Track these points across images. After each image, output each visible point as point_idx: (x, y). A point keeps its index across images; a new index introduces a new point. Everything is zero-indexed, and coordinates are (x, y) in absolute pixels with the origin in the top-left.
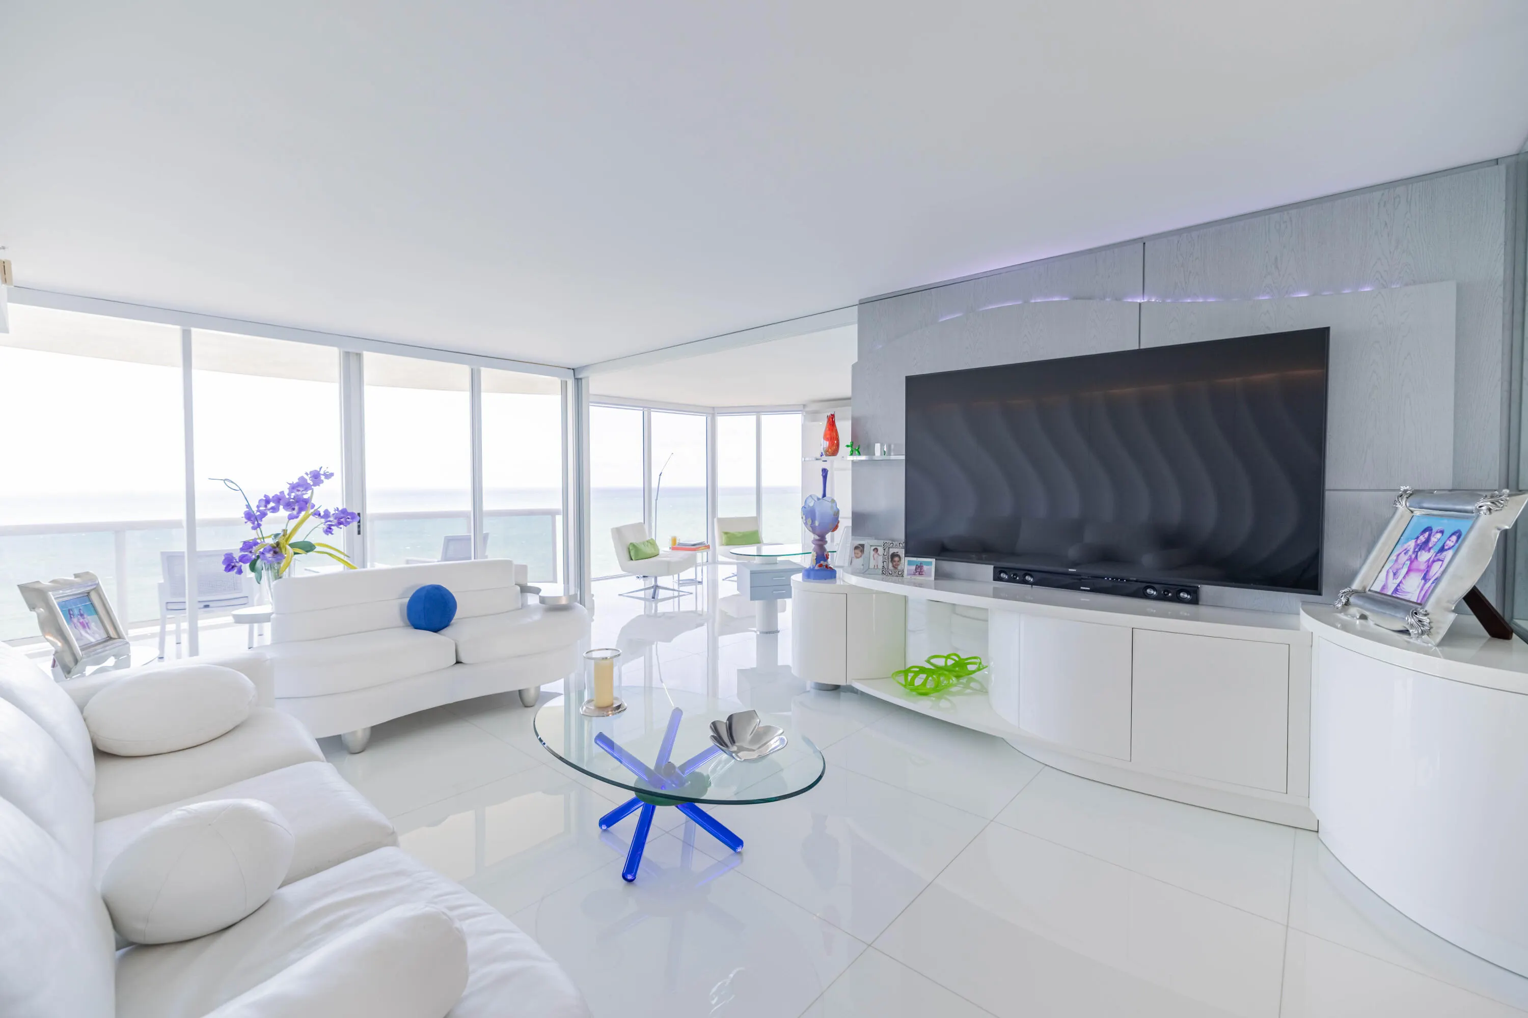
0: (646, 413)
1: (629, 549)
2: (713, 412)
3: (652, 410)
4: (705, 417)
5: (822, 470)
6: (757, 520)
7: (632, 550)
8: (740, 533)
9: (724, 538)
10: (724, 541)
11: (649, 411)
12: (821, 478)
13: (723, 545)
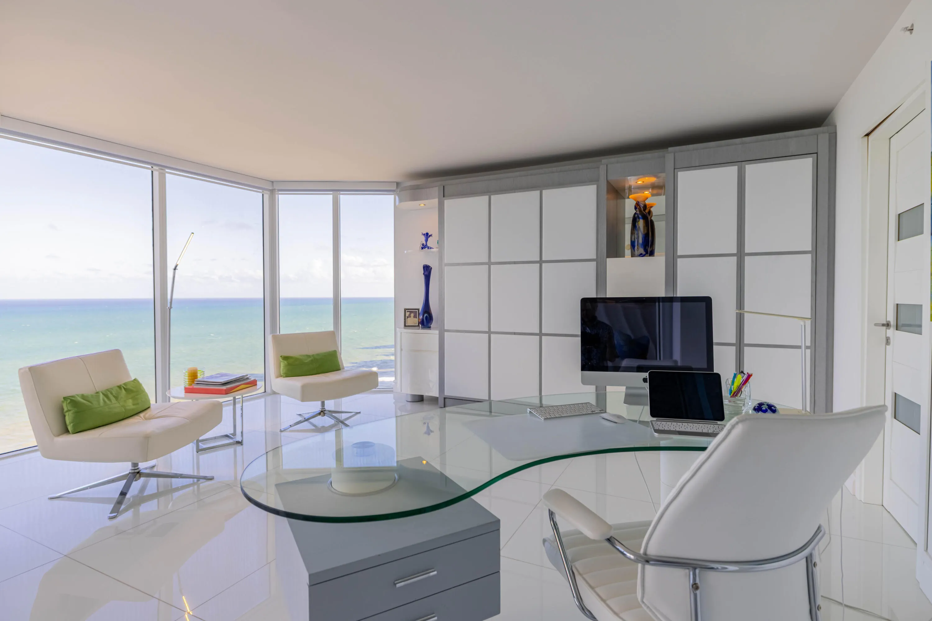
0: (156, 174)
1: (62, 409)
2: (271, 188)
3: (167, 170)
4: (261, 194)
5: (424, 267)
6: (333, 336)
7: (68, 411)
8: (308, 356)
9: (282, 365)
10: (282, 371)
11: (161, 171)
12: (423, 278)
13: (281, 376)
